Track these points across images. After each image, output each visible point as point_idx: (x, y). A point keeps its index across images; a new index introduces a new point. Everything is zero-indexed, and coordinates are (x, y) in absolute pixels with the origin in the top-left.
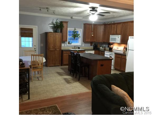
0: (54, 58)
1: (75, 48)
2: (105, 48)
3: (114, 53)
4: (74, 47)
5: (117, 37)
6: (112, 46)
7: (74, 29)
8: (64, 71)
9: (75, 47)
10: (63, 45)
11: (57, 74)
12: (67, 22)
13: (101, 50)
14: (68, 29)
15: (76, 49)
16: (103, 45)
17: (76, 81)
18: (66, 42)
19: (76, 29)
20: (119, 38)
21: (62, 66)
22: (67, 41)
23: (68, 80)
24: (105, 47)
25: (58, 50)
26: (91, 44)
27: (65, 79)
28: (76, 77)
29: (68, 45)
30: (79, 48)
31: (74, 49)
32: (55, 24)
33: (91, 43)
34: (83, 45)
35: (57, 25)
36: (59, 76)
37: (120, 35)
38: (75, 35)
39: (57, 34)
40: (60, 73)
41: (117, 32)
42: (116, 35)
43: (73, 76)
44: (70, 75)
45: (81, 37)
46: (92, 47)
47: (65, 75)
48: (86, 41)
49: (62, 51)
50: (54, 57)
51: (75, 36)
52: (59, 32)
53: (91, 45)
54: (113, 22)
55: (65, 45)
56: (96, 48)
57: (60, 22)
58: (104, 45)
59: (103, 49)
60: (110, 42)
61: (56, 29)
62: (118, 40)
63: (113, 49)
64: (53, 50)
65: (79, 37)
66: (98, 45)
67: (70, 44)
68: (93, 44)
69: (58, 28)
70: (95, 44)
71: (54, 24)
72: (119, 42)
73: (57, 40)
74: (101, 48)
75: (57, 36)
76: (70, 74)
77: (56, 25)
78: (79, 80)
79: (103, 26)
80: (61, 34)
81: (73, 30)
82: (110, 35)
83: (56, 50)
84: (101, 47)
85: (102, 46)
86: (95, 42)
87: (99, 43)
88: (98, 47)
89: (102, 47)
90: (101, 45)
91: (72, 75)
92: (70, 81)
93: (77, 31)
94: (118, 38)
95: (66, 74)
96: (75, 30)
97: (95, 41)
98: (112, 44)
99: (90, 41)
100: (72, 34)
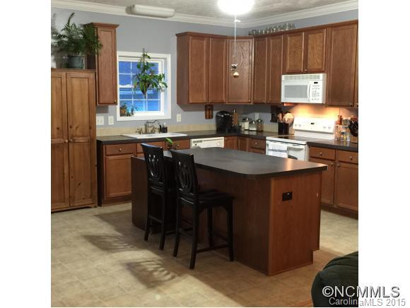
0: (66, 175)
1: (150, 130)
2: (262, 126)
3: (304, 143)
4: (143, 127)
5: (311, 83)
6: (288, 117)
7: (140, 54)
8: (118, 231)
9: (148, 126)
10: (100, 120)
11: (90, 246)
12: (114, 27)
13: (246, 133)
14: (119, 53)
15: (153, 132)
16: (250, 116)
17: (180, 273)
18: (111, 107)
19: (148, 54)
20: (321, 83)
21: (100, 204)
22: (115, 103)
23: (145, 270)
24: (261, 121)
25: (81, 140)
26: (206, 110)
27: (132, 267)
28: (175, 254)
29: (119, 118)
30: (163, 130)
31: (146, 132)
32: (63, 33)
33: (208, 108)
34: (179, 118)
35: (70, 38)
36: (101, 252)
37: (321, 75)
38: (147, 80)
39: (73, 73)
40: (98, 237)
41: (309, 62)
42: (307, 73)
43: (162, 248)
44: (144, 243)
45: (169, 84)
46: (211, 125)
47: (125, 249)
48: (191, 102)
49: (100, 143)
50: (66, 171)
51: (145, 81)
52: (82, 68)
53: (209, 117)
54: (290, 26)
55: (106, 121)
56: (225, 127)
57: (84, 26)
58: (257, 116)
59: (255, 129)
60: (282, 101)
61: (70, 57)
62: (315, 94)
63: (294, 127)
64: (62, 141)
65: (160, 84)
66: (232, 114)
67: (128, 115)
68: (215, 113)
69: (77, 50)
70: (222, 112)
71: (60, 36)
72: (320, 101)
73: (77, 102)
74: (246, 125)
75: (76, 82)
76: (146, 239)
77: (65, 39)
78: (192, 267)
79: (252, 41)
80: (92, 75)
81: (137, 60)
82: (283, 77)
83: (74, 142)
84: (244, 120)
85: (249, 120)
86: (222, 103)
87: (237, 107)
88: (235, 123)
89: (251, 123)
90: (245, 116)
91: (158, 246)
92: (155, 274)
93: (153, 65)
94: (314, 86)
95: (130, 243)
96: (147, 60)
97: (224, 99)
98: (291, 107)
99: (205, 100)
100: (131, 74)
